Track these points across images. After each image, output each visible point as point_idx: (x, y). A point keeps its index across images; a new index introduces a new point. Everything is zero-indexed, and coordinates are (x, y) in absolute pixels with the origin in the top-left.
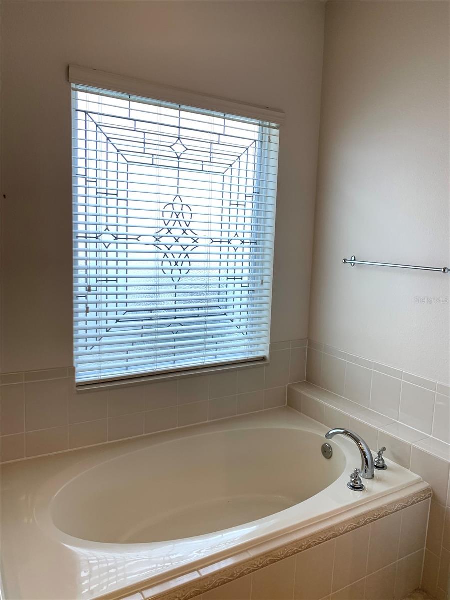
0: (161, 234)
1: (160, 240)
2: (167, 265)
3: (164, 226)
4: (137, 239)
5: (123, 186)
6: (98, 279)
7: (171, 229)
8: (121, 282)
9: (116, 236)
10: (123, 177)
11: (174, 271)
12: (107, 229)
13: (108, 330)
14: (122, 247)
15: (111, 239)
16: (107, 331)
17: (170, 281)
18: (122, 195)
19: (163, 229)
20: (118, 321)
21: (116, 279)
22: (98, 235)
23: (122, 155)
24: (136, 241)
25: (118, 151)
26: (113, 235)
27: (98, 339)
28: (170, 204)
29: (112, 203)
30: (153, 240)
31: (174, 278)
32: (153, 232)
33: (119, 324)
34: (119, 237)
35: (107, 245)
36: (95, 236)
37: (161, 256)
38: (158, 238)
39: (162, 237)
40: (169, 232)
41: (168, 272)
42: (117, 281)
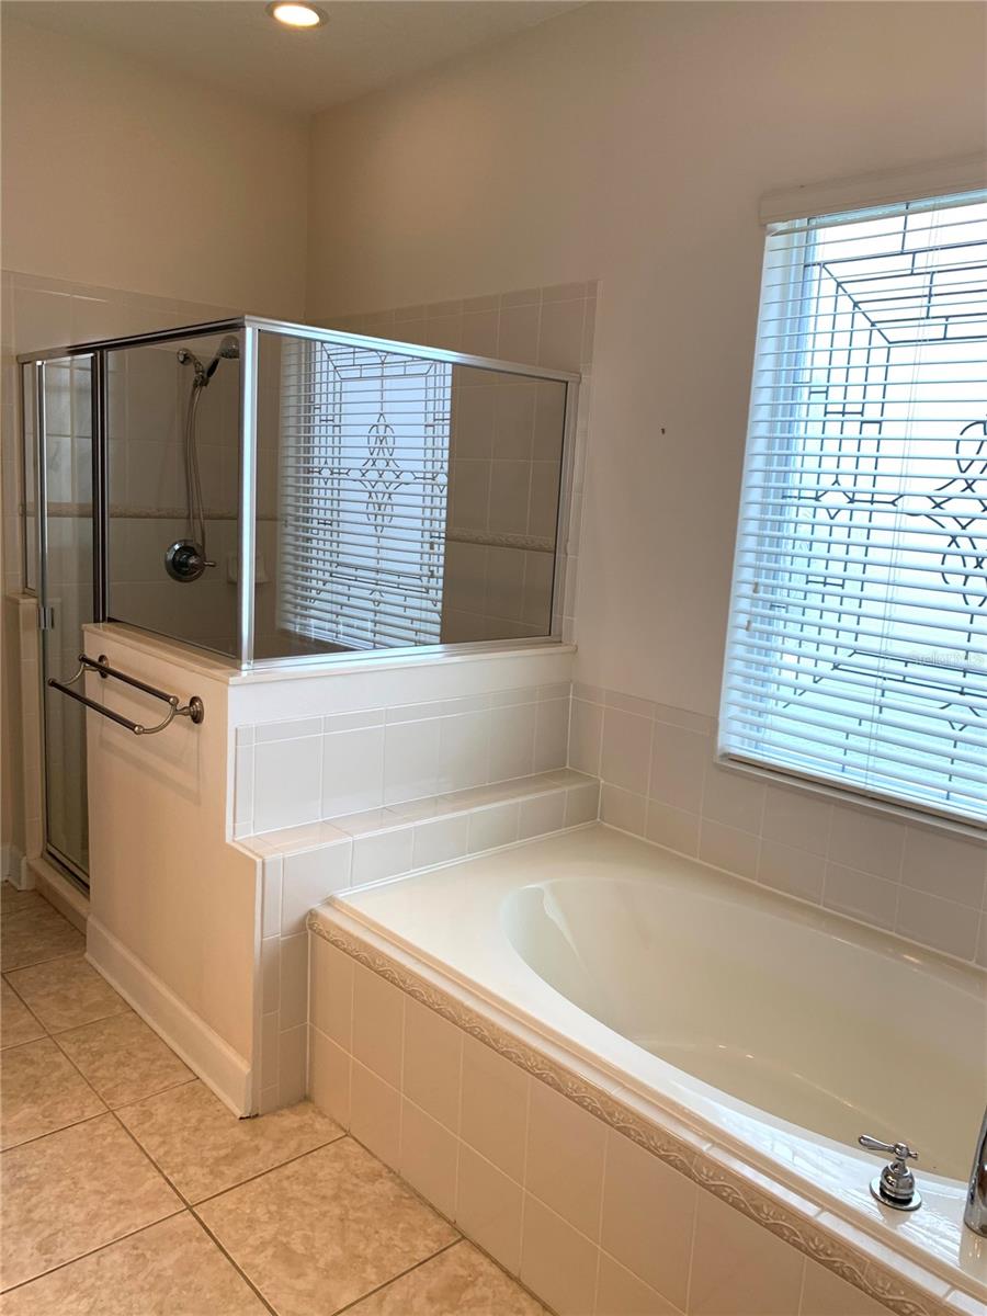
0: (948, 491)
1: (942, 506)
2: (953, 562)
3: (957, 473)
4: (893, 503)
5: (874, 393)
6: (811, 578)
7: (975, 481)
8: (852, 588)
9: (850, 495)
10: (876, 375)
11: (970, 578)
12: (837, 482)
13: (817, 678)
14: (861, 518)
15: (842, 501)
16: (816, 682)
17: (957, 601)
18: (872, 412)
19: (955, 480)
20: (835, 667)
21: (840, 582)
22: (820, 493)
23: (879, 330)
24: (890, 507)
25: (873, 324)
26: (844, 493)
27: (799, 691)
28: (978, 422)
29: (852, 429)
30: (927, 506)
31: (967, 596)
32: (930, 487)
33: (836, 672)
34: (857, 497)
35: (833, 512)
36: (814, 496)
37: (942, 543)
38: (938, 500)
39: (950, 499)
40: (969, 487)
41: (956, 581)
42: (842, 586)
